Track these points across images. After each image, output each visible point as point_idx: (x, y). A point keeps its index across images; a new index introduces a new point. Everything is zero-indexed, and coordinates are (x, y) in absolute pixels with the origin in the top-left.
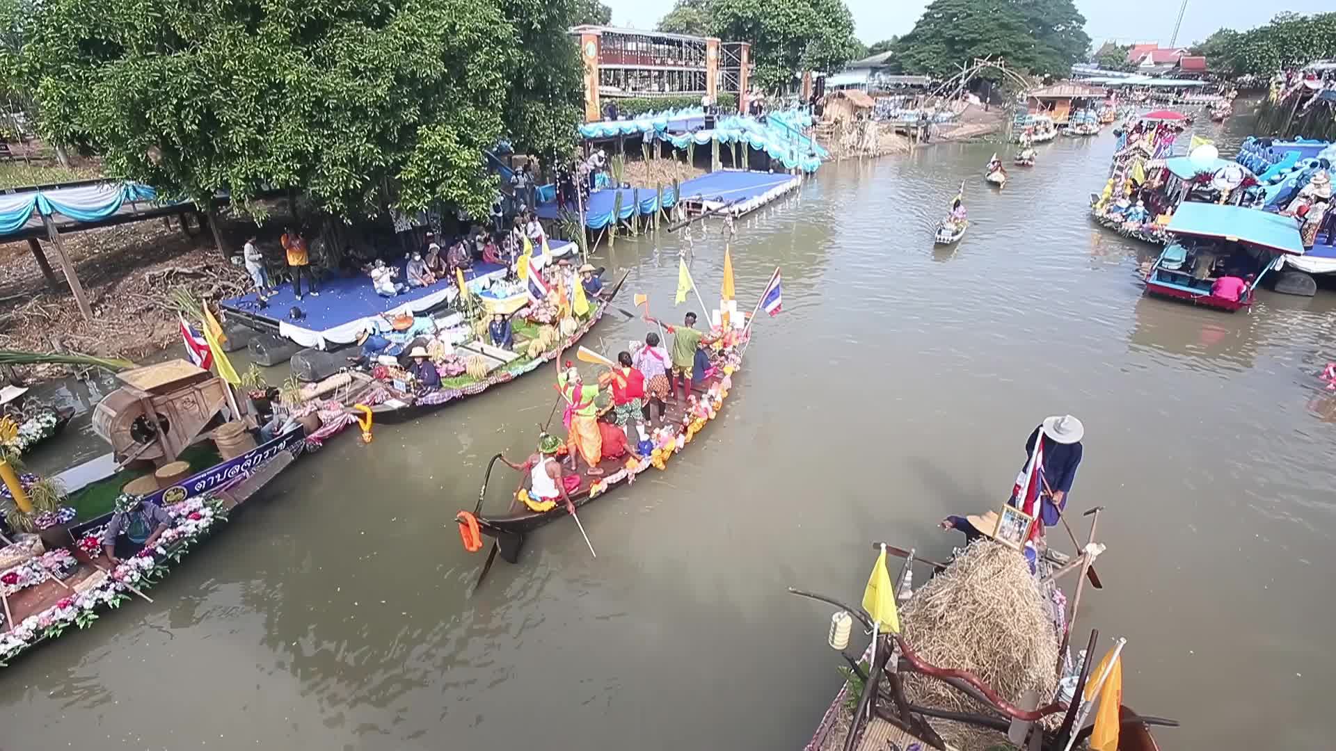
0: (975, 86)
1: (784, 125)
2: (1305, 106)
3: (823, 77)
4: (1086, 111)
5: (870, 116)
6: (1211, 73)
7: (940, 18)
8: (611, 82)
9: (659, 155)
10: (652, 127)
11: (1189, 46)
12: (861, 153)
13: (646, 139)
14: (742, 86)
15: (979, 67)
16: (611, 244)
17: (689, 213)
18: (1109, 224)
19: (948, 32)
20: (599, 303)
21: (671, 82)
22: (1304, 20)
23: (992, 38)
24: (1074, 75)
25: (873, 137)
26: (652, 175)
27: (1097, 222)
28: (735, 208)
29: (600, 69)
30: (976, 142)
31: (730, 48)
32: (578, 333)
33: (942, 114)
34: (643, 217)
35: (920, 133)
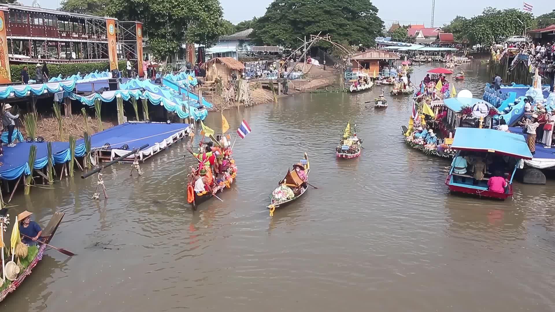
0: (314, 52)
1: (176, 85)
2: (512, 64)
3: (204, 47)
4: (390, 69)
5: (242, 76)
6: (458, 43)
7: (284, 6)
8: (21, 50)
9: (70, 112)
10: (61, 89)
11: (442, 27)
12: (238, 104)
13: (57, 99)
14: (139, 56)
15: (315, 40)
16: (27, 192)
17: (100, 160)
18: (417, 147)
19: (291, 17)
20: (38, 246)
21: (77, 51)
22: (499, 12)
23: (320, 20)
24: (378, 44)
25: (246, 91)
26: (64, 129)
27: (409, 145)
28: (140, 154)
29: (8, 39)
30: (321, 92)
31: (127, 26)
32: (21, 277)
33: (294, 73)
34: (58, 167)
35: (280, 87)
